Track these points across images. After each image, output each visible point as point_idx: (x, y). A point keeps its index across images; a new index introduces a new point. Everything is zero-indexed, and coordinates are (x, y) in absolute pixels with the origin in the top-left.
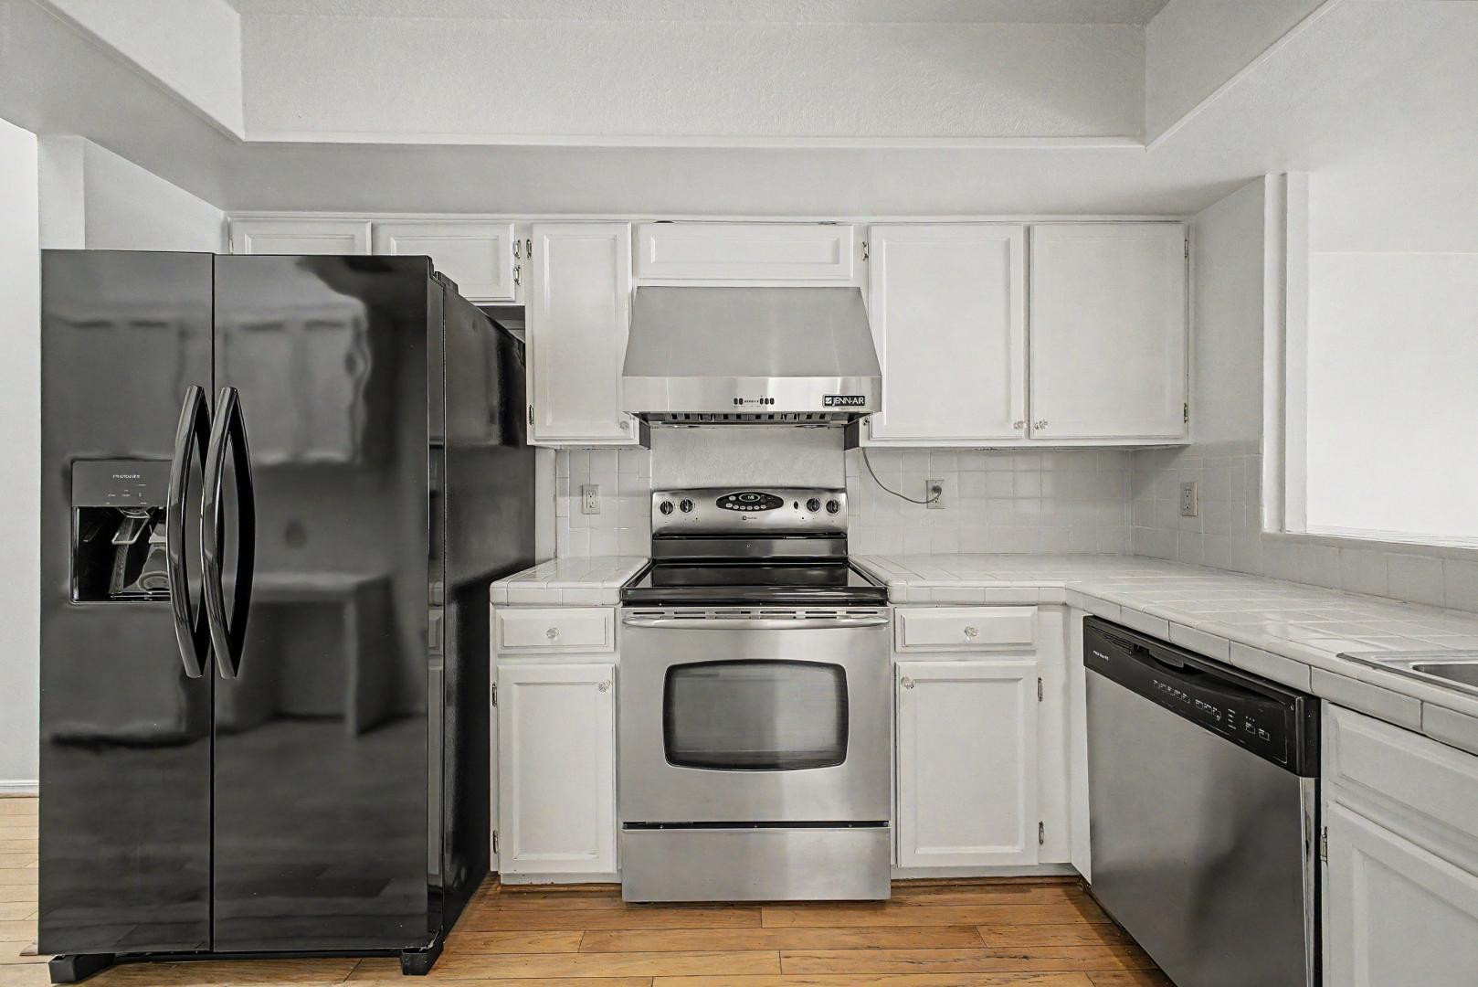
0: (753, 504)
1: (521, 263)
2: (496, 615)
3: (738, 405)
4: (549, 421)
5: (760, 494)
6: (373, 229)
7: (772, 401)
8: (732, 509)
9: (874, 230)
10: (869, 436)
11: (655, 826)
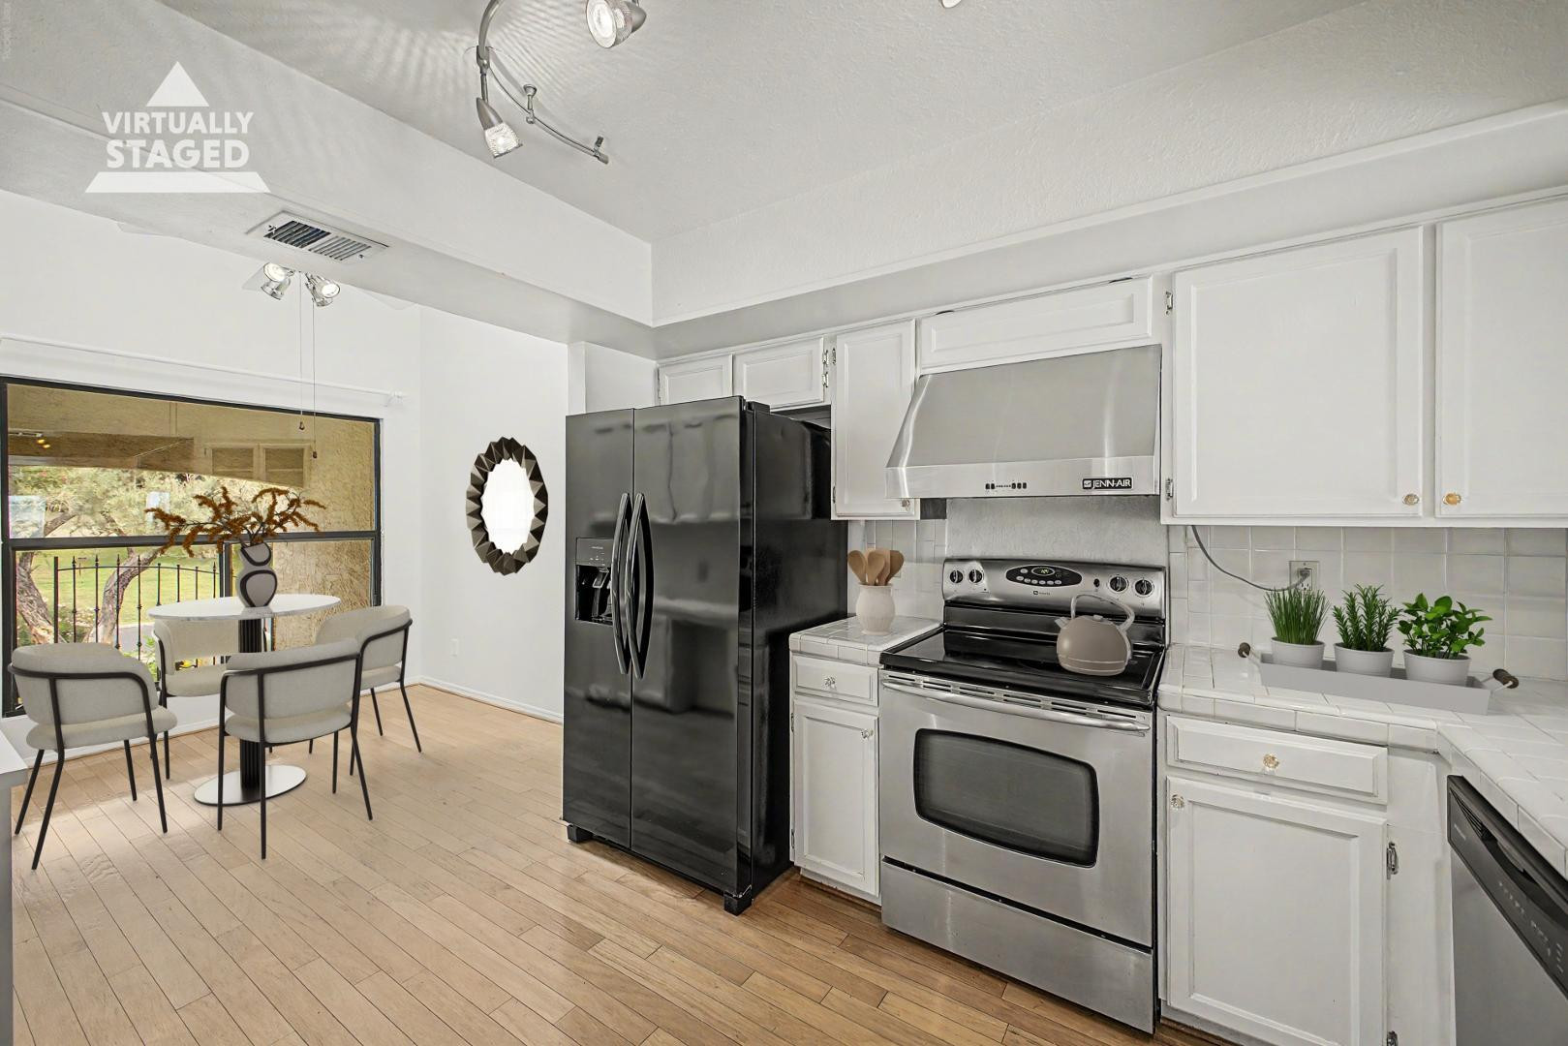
0: (1046, 579)
1: (829, 369)
2: (795, 660)
3: (990, 490)
4: (846, 501)
5: (1055, 568)
6: (734, 358)
7: (1025, 486)
8: (1023, 582)
9: (1179, 278)
10: (1173, 513)
11: (910, 868)
